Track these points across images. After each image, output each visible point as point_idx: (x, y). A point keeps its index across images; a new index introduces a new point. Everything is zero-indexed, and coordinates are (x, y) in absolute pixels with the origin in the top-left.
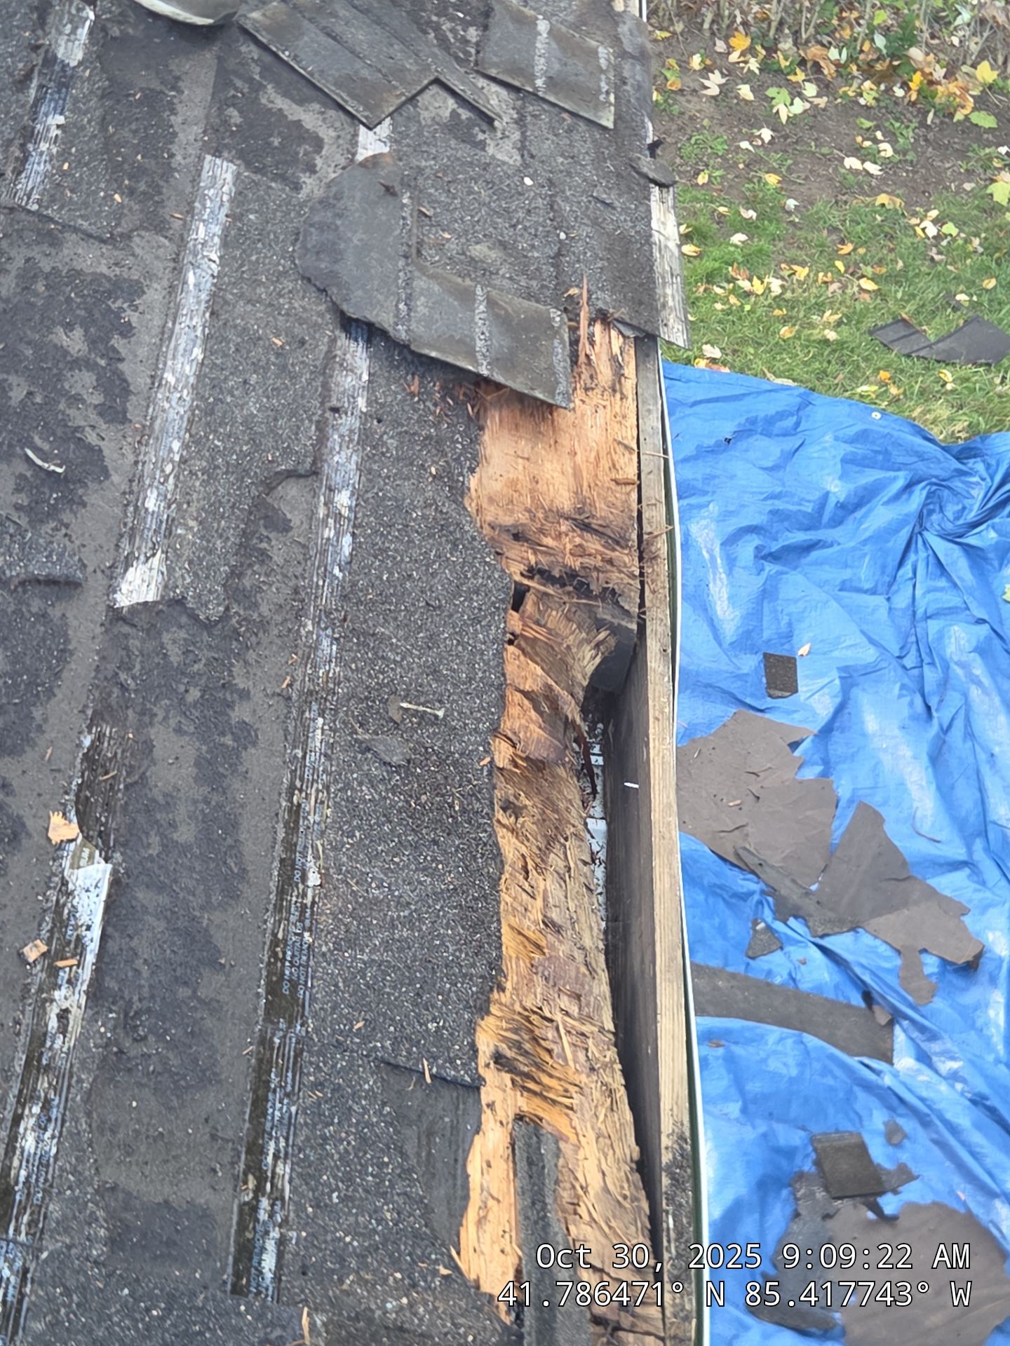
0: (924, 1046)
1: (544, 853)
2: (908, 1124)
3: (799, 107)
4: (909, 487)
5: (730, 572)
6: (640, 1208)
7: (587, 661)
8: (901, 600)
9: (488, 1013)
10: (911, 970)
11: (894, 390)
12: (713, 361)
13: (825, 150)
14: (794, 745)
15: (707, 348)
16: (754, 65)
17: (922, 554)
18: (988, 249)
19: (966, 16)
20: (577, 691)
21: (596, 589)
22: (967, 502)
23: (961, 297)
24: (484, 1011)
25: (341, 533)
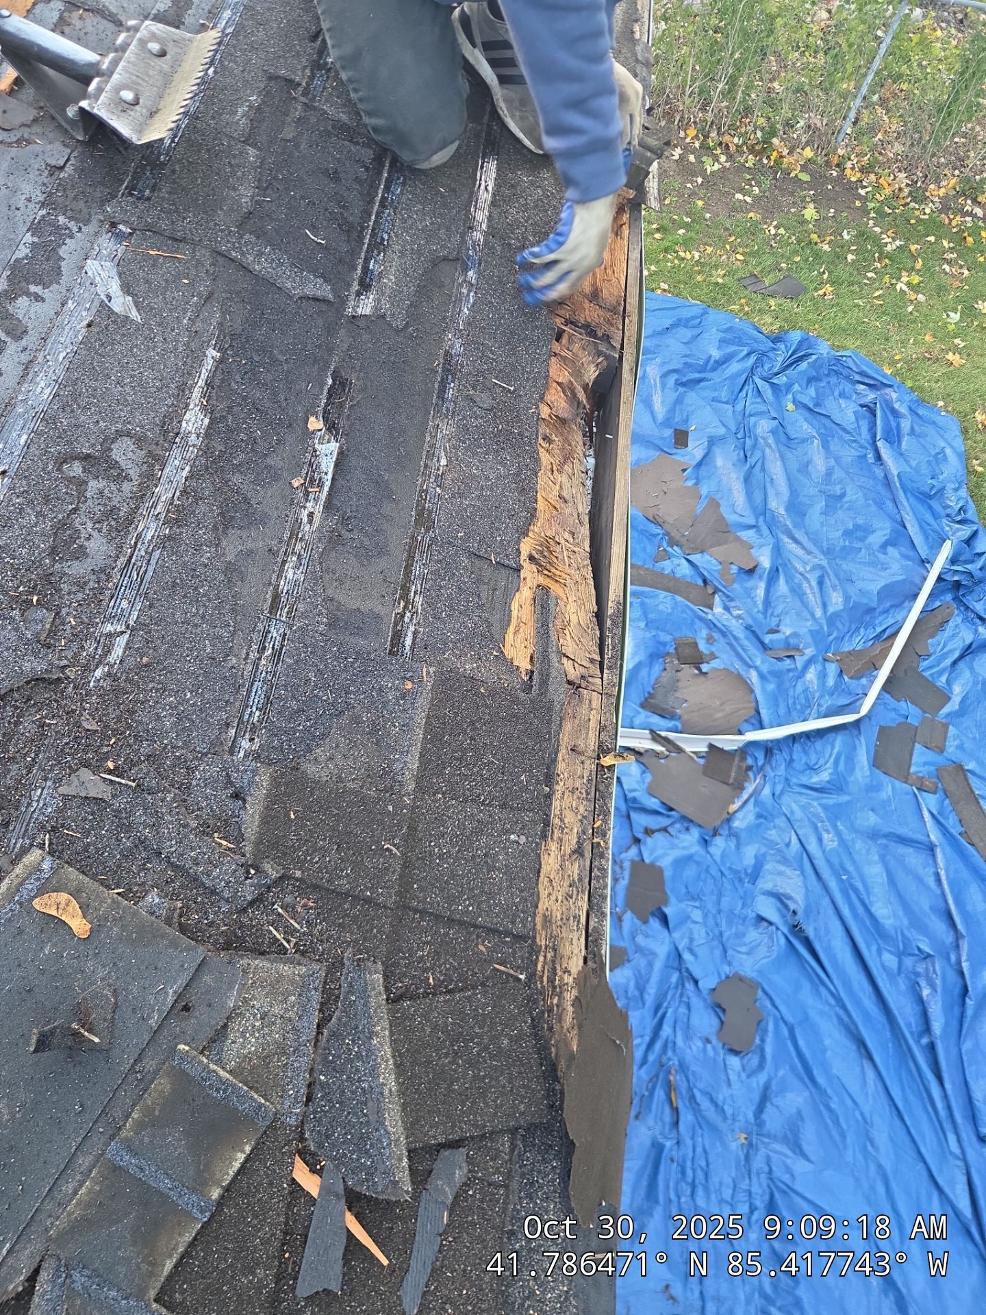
0: (728, 603)
1: (562, 464)
2: (716, 635)
3: (717, 167)
4: (749, 354)
5: (663, 391)
6: (595, 634)
7: (591, 374)
8: (739, 407)
9: (527, 535)
10: (724, 572)
11: (746, 309)
12: (665, 290)
13: (727, 189)
14: (684, 470)
15: (662, 284)
16: (697, 144)
17: (751, 386)
18: (799, 242)
19: (802, 123)
20: (585, 387)
21: (600, 334)
22: (775, 363)
23: (783, 265)
24: (526, 534)
25: (469, 291)
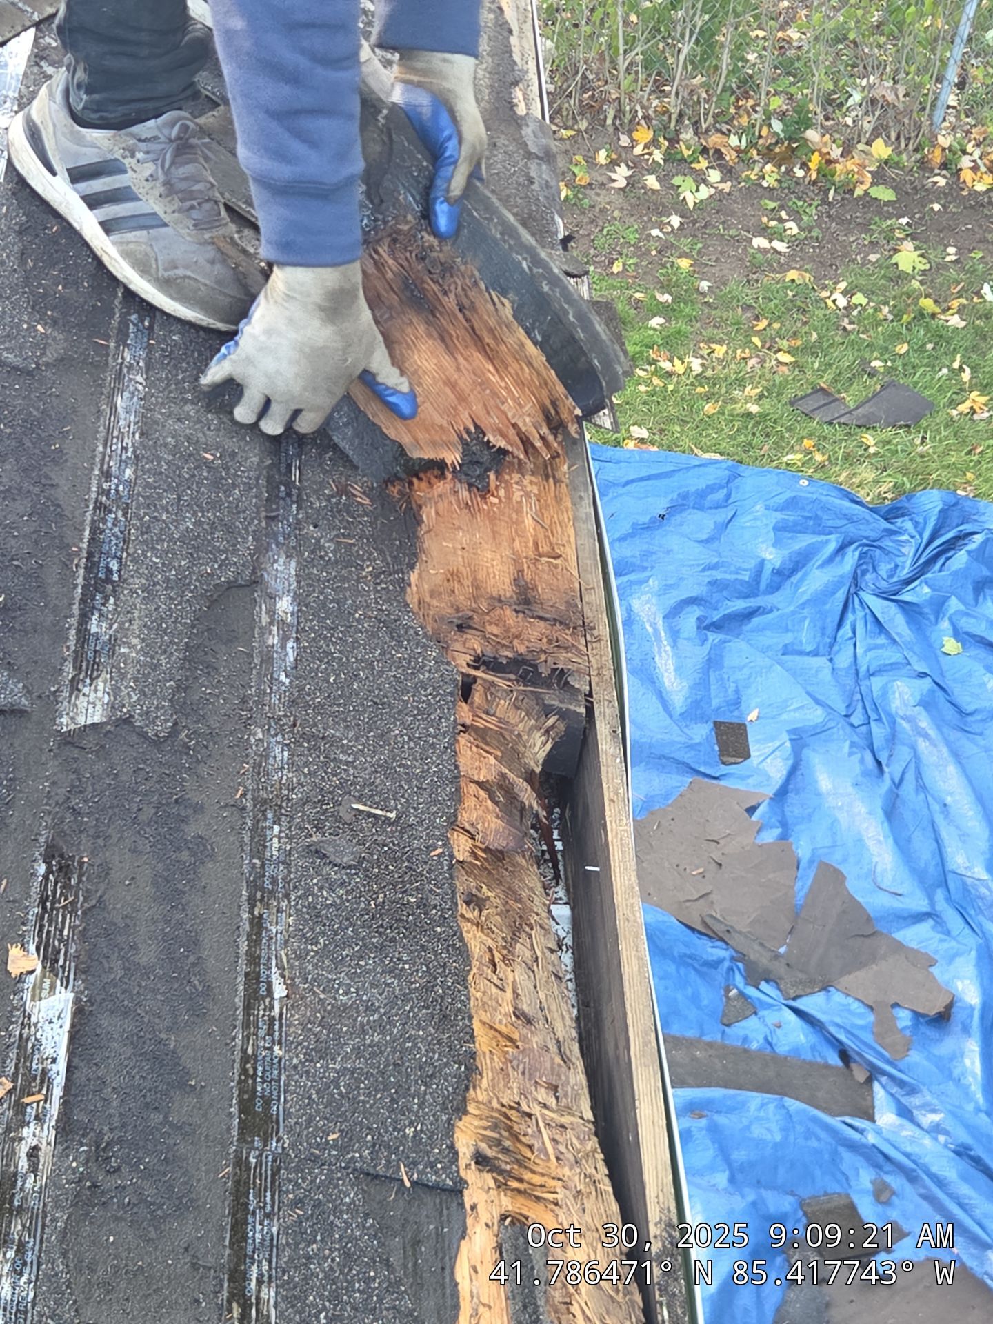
0: (904, 1100)
1: (509, 946)
2: (894, 1181)
3: (704, 192)
4: (841, 549)
5: (674, 644)
7: (538, 749)
8: (843, 660)
9: (466, 1112)
10: (884, 1026)
11: (818, 457)
12: (642, 441)
13: (733, 232)
14: (751, 810)
15: (634, 429)
16: (658, 156)
17: (860, 614)
18: (898, 316)
19: (857, 97)
20: (530, 777)
21: (544, 671)
22: (899, 560)
23: (876, 364)
24: (461, 1110)
25: (284, 639)
